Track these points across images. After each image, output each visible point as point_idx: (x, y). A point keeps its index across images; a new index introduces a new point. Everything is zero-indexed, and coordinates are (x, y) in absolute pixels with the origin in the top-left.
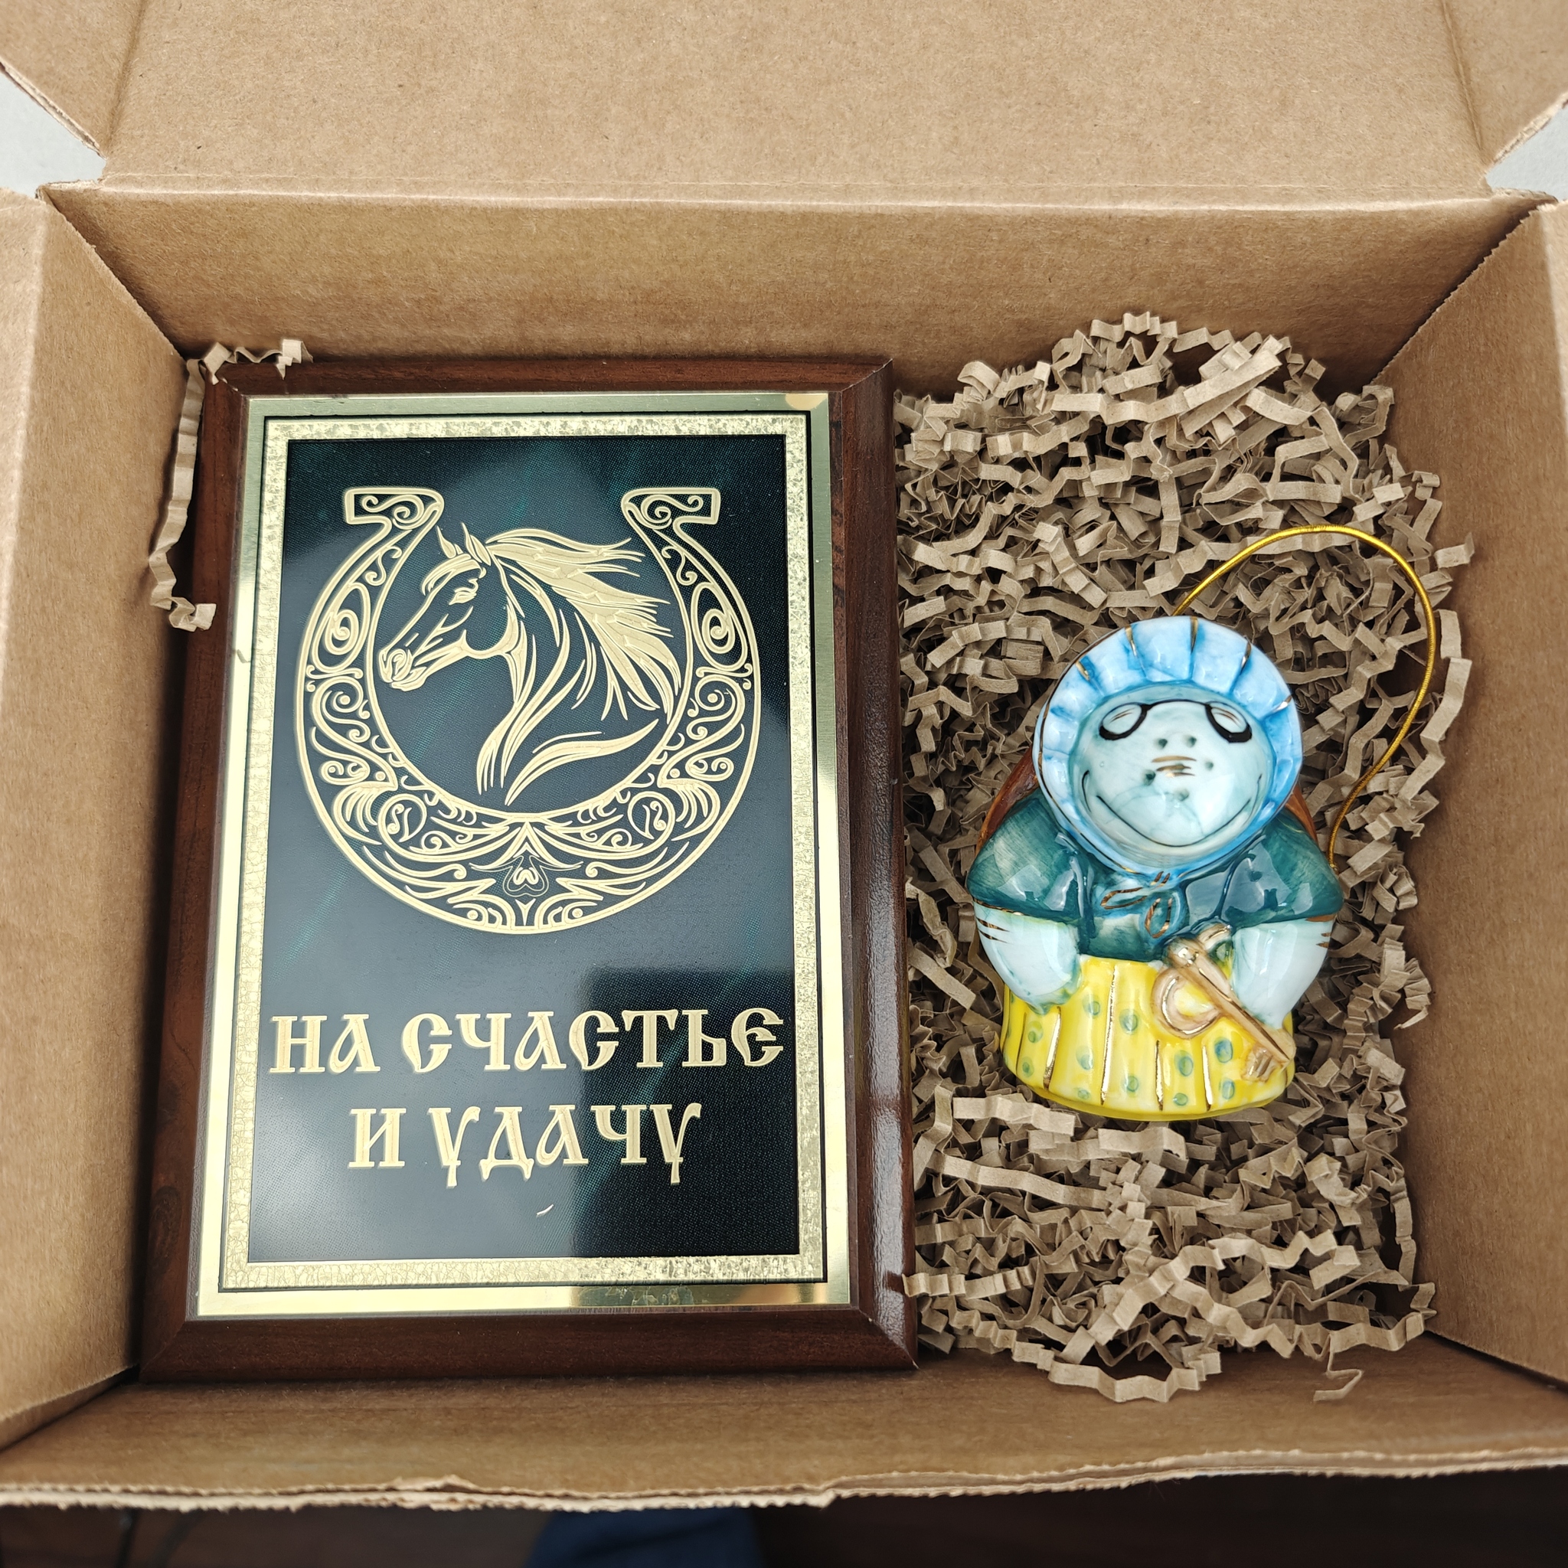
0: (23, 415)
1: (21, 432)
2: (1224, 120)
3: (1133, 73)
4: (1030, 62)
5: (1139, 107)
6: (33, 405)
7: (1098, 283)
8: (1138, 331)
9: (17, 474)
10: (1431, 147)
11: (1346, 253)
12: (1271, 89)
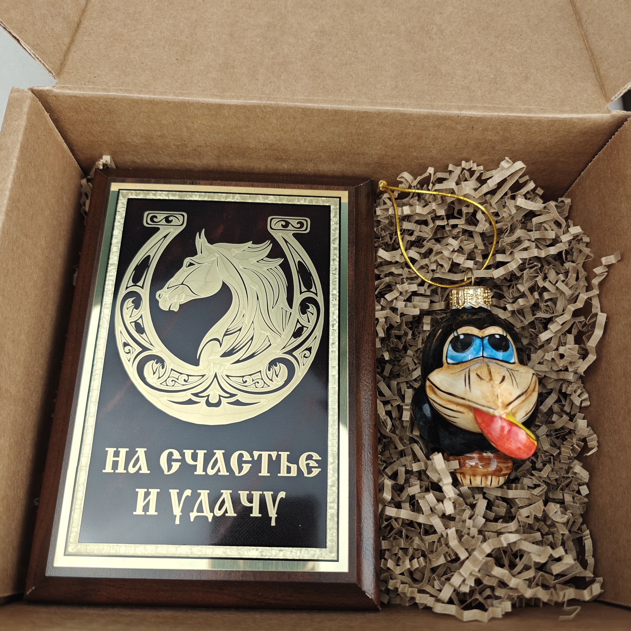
0: (13, 170)
1: (11, 177)
2: (503, 83)
3: (467, 66)
4: (426, 61)
5: (469, 77)
6: (17, 167)
7: (452, 147)
8: (467, 168)
9: (7, 193)
10: (586, 95)
11: (552, 137)
12: (521, 73)
